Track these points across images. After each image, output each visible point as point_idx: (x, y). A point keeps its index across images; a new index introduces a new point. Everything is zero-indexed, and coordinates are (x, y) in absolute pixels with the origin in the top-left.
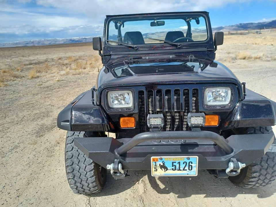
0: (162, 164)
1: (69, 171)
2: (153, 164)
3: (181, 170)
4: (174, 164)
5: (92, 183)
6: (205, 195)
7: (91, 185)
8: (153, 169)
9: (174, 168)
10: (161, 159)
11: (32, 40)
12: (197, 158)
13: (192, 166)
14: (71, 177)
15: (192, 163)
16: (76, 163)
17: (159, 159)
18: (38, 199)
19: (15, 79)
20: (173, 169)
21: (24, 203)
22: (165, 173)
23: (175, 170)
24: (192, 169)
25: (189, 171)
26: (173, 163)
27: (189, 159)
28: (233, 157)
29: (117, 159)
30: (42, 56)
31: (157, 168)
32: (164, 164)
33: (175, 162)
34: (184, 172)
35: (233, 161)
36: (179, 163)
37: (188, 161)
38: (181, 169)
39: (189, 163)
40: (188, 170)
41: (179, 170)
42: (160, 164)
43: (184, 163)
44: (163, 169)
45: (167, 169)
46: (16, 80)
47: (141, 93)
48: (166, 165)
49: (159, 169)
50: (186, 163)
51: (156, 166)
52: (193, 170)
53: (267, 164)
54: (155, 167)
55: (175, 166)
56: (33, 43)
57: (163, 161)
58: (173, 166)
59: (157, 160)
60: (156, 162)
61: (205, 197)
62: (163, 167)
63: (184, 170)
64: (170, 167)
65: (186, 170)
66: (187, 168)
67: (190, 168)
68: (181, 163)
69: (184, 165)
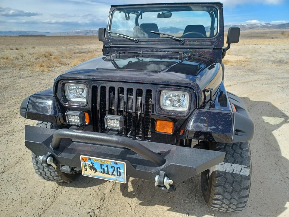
0: (91, 165)
2: (82, 163)
3: (110, 174)
4: (103, 167)
5: (54, 172)
6: (169, 208)
7: (53, 174)
8: (83, 169)
9: (102, 170)
10: (90, 159)
11: (92, 30)
12: (124, 164)
13: (120, 172)
15: (120, 169)
17: (88, 159)
18: (16, 178)
19: (60, 65)
20: (102, 172)
21: (4, 179)
22: (95, 174)
23: (104, 173)
24: (120, 176)
25: (117, 177)
26: (101, 165)
27: (116, 163)
28: (162, 170)
29: (50, 152)
30: (94, 46)
31: (87, 168)
32: (93, 164)
33: (104, 165)
34: (113, 177)
35: (160, 175)
36: (107, 166)
37: (116, 166)
39: (117, 168)
40: (116, 175)
41: (108, 174)
42: (89, 165)
43: (112, 168)
44: (93, 170)
45: (96, 171)
46: (60, 67)
48: (95, 167)
49: (89, 169)
50: (114, 167)
51: (85, 165)
54: (85, 167)
55: (104, 169)
56: (92, 32)
57: (92, 162)
58: (101, 169)
59: (86, 160)
60: (85, 162)
61: (168, 210)
63: (112, 174)
64: (99, 169)
65: (115, 175)
66: (115, 173)
67: (119, 174)
68: (110, 167)
69: (112, 170)
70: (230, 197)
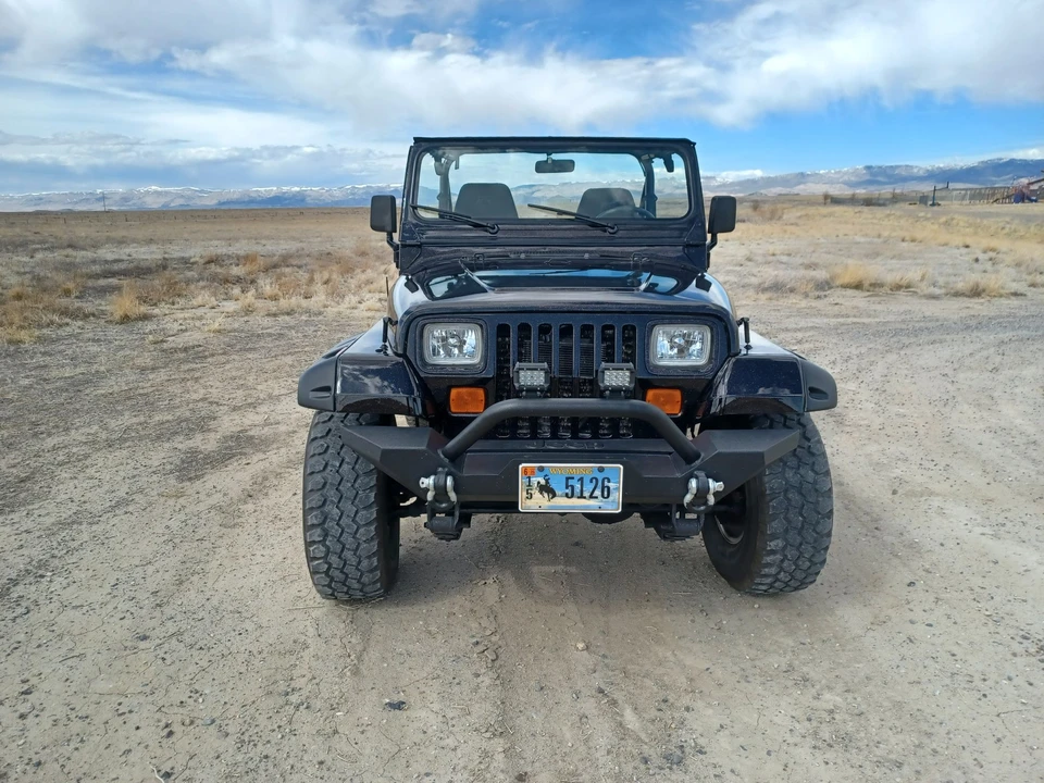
0: (543, 482)
1: (315, 522)
2: (522, 481)
3: (585, 498)
4: (571, 482)
7: (365, 563)
8: (522, 494)
9: (569, 491)
10: (541, 469)
11: (99, 191)
12: (619, 468)
13: (609, 488)
14: (319, 536)
15: (609, 481)
16: (332, 501)
17: (536, 470)
20: (567, 495)
22: (550, 504)
23: (572, 496)
24: (608, 496)
25: (602, 501)
26: (567, 479)
27: (601, 470)
28: (698, 469)
29: (444, 467)
31: (532, 492)
32: (547, 481)
33: (573, 478)
34: (592, 502)
35: (697, 478)
36: (581, 480)
37: (600, 476)
38: (586, 494)
39: (603, 480)
40: (600, 498)
41: (582, 497)
42: (539, 483)
43: (591, 482)
44: (546, 495)
45: (554, 495)
47: (503, 330)
48: (553, 485)
49: (536, 494)
50: (597, 479)
51: (529, 485)
52: (611, 498)
53: (802, 515)
54: (527, 490)
55: (573, 487)
57: (546, 475)
58: (567, 488)
59: (533, 473)
60: (529, 478)
62: (546, 489)
63: (591, 497)
64: (560, 489)
65: (596, 497)
66: (598, 493)
67: (606, 493)
68: (586, 481)
69: (592, 486)
70: (799, 539)
